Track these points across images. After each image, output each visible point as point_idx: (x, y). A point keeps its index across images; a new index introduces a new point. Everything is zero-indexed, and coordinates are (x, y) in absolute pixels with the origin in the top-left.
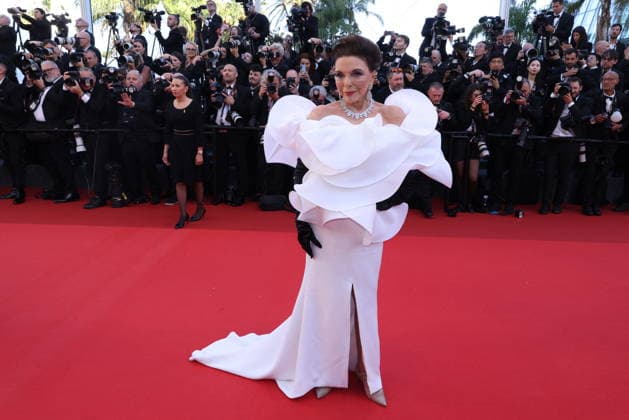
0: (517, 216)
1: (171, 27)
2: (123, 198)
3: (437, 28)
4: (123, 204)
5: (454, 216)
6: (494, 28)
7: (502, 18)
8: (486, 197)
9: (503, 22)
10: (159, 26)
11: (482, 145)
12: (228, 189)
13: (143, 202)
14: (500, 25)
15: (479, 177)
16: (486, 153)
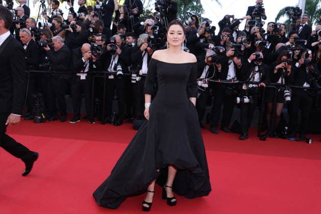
0: (308, 142)
1: (80, 5)
2: (42, 117)
3: (256, 13)
4: (42, 121)
5: (265, 139)
6: (295, 15)
7: (300, 9)
8: (286, 128)
9: (300, 11)
10: (73, 4)
11: (287, 93)
12: (112, 114)
13: (55, 119)
14: (299, 13)
15: (282, 114)
16: (288, 99)
